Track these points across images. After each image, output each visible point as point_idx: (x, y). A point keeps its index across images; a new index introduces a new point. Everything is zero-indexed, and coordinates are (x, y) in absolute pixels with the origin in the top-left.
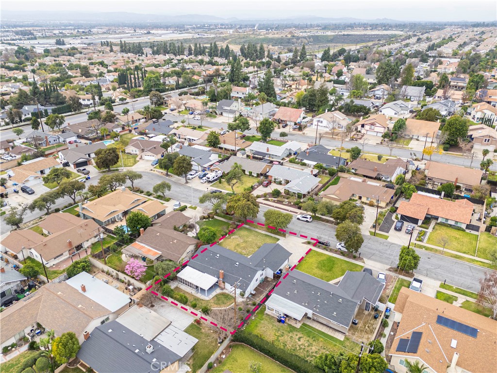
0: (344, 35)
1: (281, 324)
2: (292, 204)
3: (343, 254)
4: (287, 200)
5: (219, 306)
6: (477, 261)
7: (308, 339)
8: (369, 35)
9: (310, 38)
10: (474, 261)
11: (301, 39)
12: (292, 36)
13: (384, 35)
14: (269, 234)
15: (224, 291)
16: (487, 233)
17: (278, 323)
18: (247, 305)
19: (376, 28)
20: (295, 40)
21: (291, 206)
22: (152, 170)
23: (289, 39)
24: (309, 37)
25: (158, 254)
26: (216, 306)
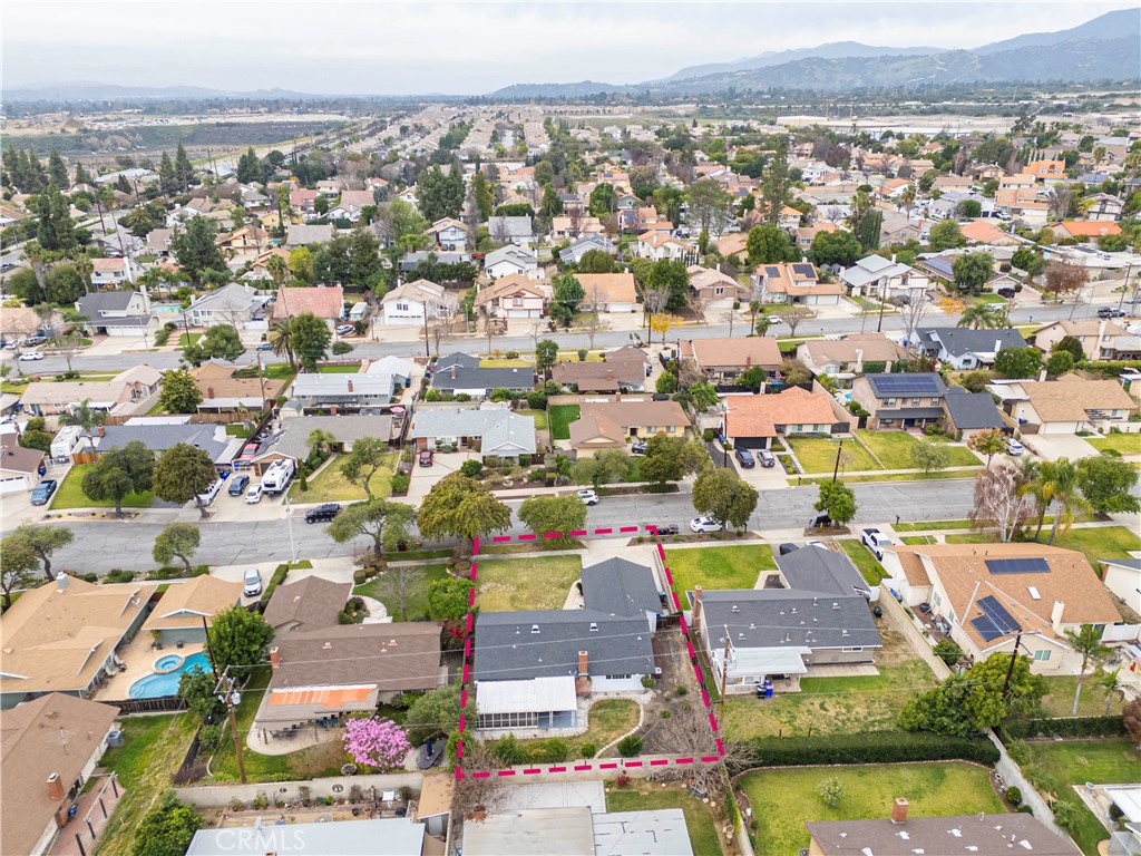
0: (218, 125)
1: (768, 700)
2: (525, 480)
3: (714, 536)
4: (507, 478)
5: (620, 731)
6: (894, 475)
7: (834, 700)
8: (279, 124)
9: (134, 135)
10: (889, 476)
11: (110, 137)
12: (80, 130)
13: (313, 123)
14: (548, 553)
15: (595, 698)
16: (861, 430)
17: (762, 701)
18: (668, 700)
19: (278, 109)
20: (94, 140)
21: (525, 486)
22: (48, 517)
23: (78, 139)
24: (132, 132)
25: (368, 691)
26: (614, 734)
